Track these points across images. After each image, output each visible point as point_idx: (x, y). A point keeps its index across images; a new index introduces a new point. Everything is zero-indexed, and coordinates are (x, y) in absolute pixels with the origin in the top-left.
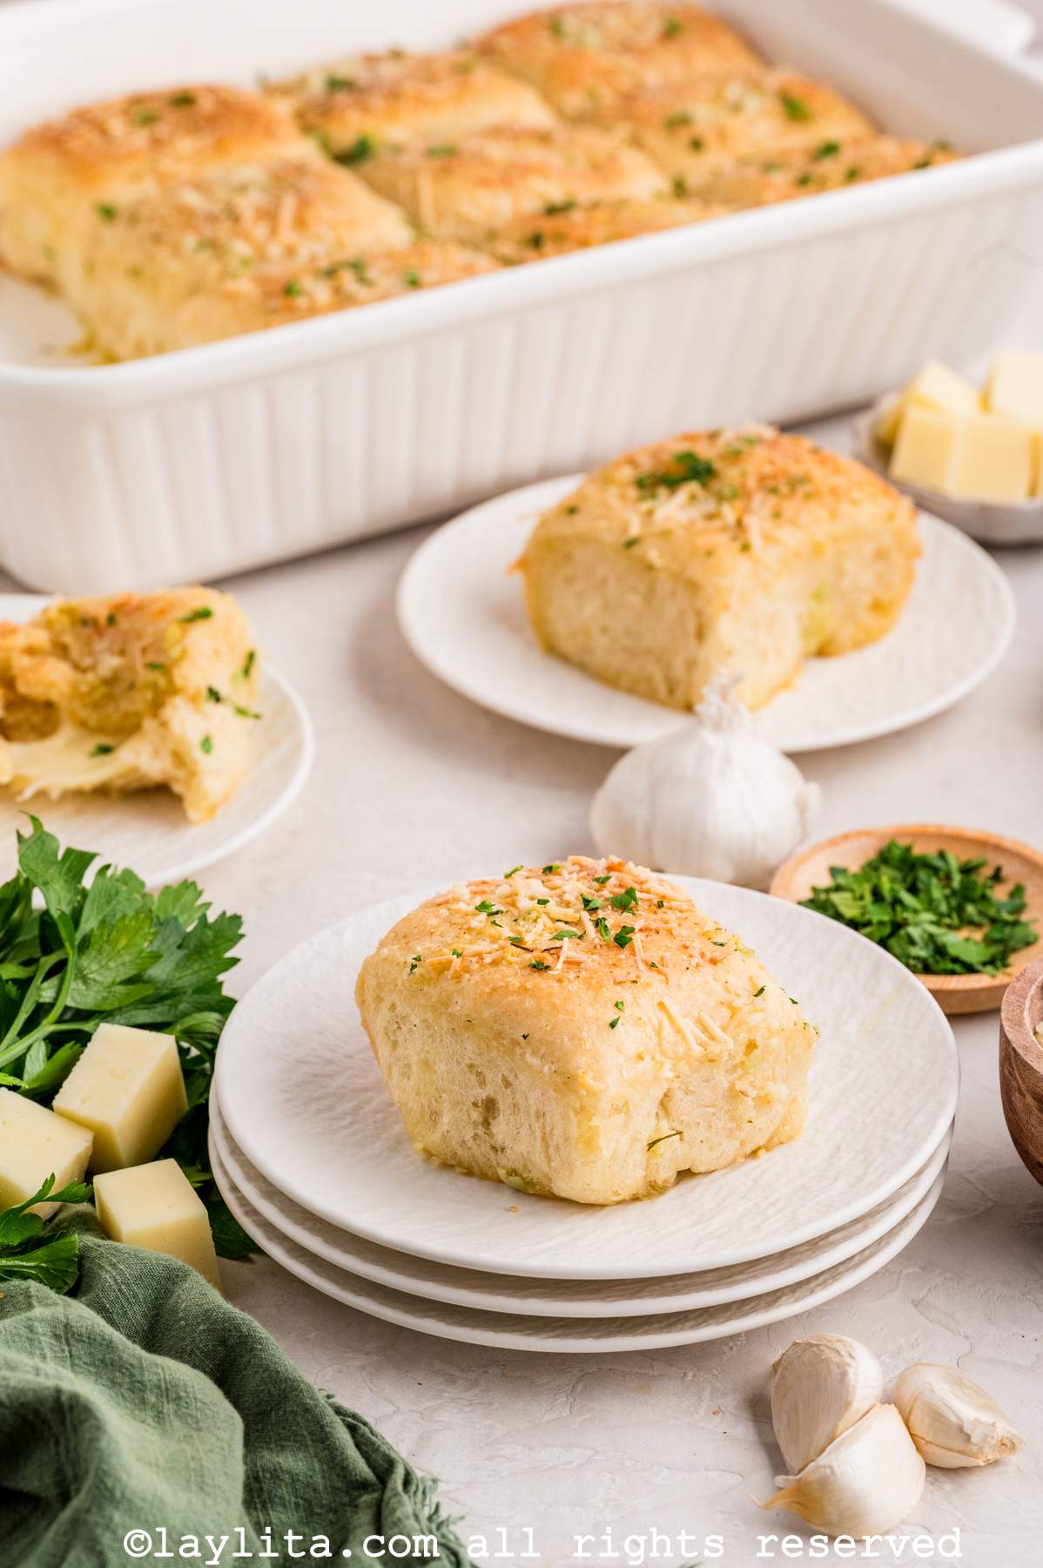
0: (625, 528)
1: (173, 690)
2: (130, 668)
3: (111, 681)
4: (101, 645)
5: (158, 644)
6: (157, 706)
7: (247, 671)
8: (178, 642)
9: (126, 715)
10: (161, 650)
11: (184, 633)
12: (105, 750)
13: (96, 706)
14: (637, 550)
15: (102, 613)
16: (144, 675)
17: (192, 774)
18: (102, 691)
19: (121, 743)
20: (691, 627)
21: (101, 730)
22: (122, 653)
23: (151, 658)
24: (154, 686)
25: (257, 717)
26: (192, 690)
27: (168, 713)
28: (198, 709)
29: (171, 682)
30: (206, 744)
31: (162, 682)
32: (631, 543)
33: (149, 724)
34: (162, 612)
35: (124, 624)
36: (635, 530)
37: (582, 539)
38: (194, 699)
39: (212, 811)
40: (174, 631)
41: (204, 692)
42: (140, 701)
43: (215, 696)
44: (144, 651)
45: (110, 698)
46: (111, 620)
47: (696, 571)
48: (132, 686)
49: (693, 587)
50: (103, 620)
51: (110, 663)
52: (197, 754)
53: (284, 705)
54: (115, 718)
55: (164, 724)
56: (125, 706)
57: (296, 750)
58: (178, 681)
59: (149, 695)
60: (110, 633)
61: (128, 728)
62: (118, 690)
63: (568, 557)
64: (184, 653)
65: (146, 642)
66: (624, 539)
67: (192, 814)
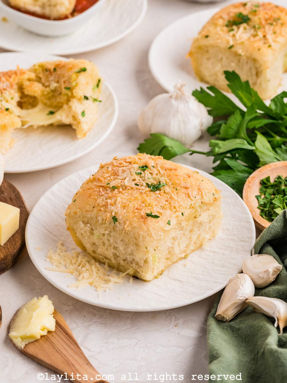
0: (228, 42)
1: (73, 97)
2: (60, 87)
3: (54, 91)
4: (51, 78)
5: (69, 81)
6: (68, 101)
7: (98, 86)
8: (75, 80)
9: (59, 102)
10: (70, 83)
11: (77, 77)
12: (52, 113)
13: (49, 99)
14: (233, 49)
15: (52, 68)
16: (64, 91)
17: (79, 123)
18: (52, 94)
19: (57, 111)
20: (254, 72)
21: (50, 106)
22: (58, 82)
23: (66, 85)
24: (67, 95)
25: (100, 101)
26: (79, 97)
27: (71, 103)
28: (81, 103)
29: (72, 94)
30: (83, 113)
31: (70, 94)
32: (231, 47)
33: (65, 106)
34: (71, 68)
35: (59, 72)
36: (231, 43)
37: (212, 46)
38: (79, 100)
39: (85, 135)
40: (74, 76)
41: (83, 97)
42: (63, 99)
43: (86, 98)
44: (64, 82)
45: (53, 96)
46: (55, 70)
47: (256, 55)
48: (60, 94)
49: (255, 61)
50: (52, 70)
51: (54, 85)
52: (80, 117)
53: (110, 96)
54: (55, 103)
55: (70, 107)
56: (58, 100)
57: (113, 112)
58: (75, 94)
59: (66, 98)
60: (54, 74)
61: (59, 107)
62: (56, 94)
63: (207, 51)
64: (77, 84)
65: (66, 79)
66: (229, 46)
67: (78, 136)
